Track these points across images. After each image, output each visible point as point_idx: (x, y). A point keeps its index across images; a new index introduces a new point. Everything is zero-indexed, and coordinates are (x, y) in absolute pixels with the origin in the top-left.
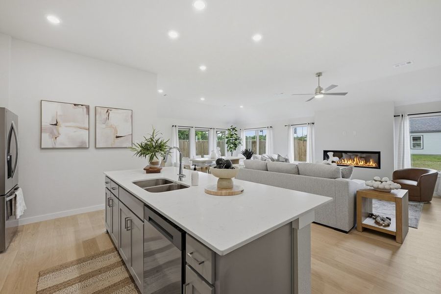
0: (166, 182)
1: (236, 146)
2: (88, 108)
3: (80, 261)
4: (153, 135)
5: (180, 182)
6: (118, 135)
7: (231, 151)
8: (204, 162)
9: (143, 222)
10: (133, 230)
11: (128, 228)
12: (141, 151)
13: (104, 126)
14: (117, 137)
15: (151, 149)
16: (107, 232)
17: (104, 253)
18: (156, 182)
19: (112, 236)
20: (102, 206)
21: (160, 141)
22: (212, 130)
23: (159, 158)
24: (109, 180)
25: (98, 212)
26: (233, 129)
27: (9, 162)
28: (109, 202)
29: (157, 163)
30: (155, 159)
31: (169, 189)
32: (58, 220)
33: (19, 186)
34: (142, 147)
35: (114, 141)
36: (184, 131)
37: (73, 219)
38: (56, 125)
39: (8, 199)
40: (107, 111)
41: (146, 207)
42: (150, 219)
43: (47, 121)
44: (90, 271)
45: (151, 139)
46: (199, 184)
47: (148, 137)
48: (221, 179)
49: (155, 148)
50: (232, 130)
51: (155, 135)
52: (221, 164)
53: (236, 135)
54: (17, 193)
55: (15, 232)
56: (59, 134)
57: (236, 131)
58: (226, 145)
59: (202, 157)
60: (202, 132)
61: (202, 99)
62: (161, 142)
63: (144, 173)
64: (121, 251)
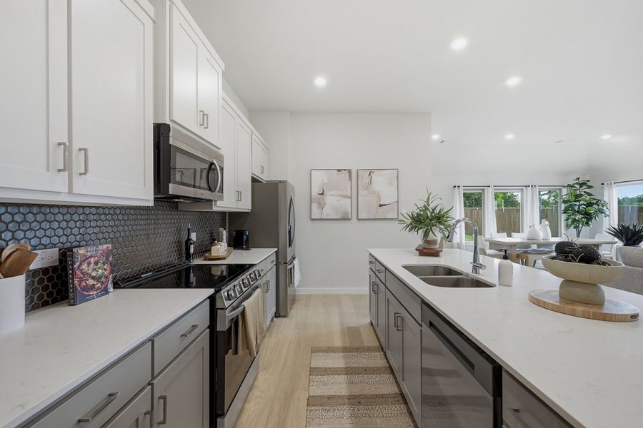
0: (450, 271)
1: (588, 217)
2: (350, 172)
3: (345, 350)
4: (428, 202)
5: (475, 275)
6: (381, 204)
7: (576, 227)
8: (513, 245)
9: (421, 326)
10: (405, 332)
11: (398, 327)
12: (411, 224)
13: (366, 192)
14: (381, 206)
15: (427, 220)
16: (372, 324)
17: (369, 349)
18: (435, 270)
19: (377, 329)
20: (366, 290)
21: (437, 210)
22: (530, 189)
23: (437, 235)
24: (374, 260)
25: (361, 296)
26: (581, 185)
27: (290, 232)
28: (374, 288)
29: (434, 242)
30: (431, 236)
31: (457, 284)
32: (325, 296)
33: (296, 255)
34: (413, 218)
35: (377, 211)
36: (471, 194)
37: (337, 299)
38: (322, 194)
39: (289, 267)
40: (370, 174)
41: (424, 306)
42: (431, 325)
43: (316, 190)
44: (356, 366)
45: (425, 206)
46: (513, 284)
47: (421, 204)
48: (568, 282)
49: (431, 220)
50: (578, 186)
51: (430, 201)
52: (570, 252)
53: (589, 194)
54: (295, 262)
55: (294, 300)
56: (325, 204)
57: (590, 187)
58: (564, 217)
59: (509, 236)
60: (505, 194)
61: (510, 137)
62: (440, 212)
63: (416, 255)
64: (389, 354)
